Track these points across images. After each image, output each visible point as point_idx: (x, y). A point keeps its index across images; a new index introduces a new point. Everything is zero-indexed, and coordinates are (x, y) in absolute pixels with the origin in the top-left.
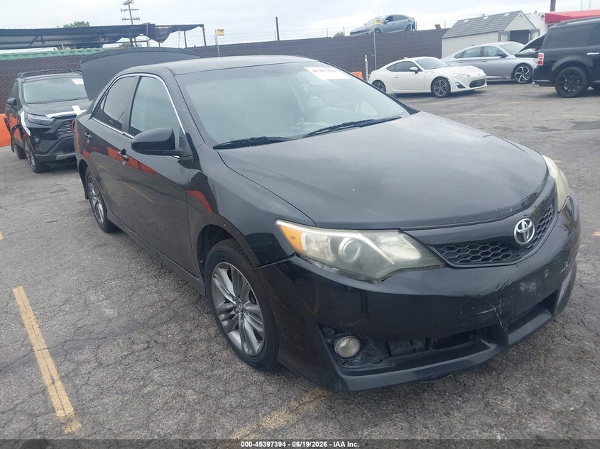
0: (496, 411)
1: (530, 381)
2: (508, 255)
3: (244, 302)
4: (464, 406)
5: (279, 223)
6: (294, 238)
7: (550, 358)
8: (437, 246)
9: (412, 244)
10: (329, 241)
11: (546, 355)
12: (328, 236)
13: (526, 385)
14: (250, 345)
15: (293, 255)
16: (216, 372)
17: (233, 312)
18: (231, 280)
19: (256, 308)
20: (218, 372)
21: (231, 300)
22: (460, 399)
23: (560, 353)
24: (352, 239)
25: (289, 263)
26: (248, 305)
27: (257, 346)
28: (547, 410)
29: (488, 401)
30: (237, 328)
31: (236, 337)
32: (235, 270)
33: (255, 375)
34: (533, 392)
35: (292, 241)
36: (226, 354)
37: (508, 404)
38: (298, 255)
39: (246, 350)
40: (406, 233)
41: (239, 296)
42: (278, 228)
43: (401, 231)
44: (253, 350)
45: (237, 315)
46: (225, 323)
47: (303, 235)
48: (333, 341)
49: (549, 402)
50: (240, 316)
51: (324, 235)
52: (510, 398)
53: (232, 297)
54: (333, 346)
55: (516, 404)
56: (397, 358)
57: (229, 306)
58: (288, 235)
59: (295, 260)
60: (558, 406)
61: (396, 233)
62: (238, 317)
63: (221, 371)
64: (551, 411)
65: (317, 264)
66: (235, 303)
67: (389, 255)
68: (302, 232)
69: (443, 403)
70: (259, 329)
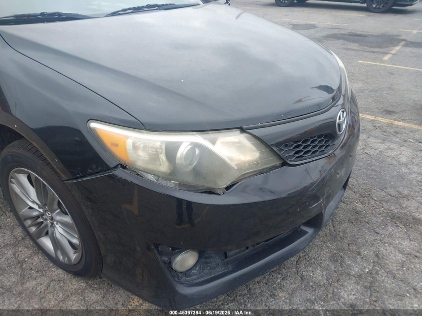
0: (311, 284)
1: (328, 247)
2: (329, 145)
3: (52, 212)
4: (284, 283)
5: (93, 125)
6: (117, 145)
7: (336, 222)
8: (278, 145)
9: (253, 144)
10: (164, 147)
11: (332, 221)
12: (162, 142)
13: (326, 252)
14: (64, 253)
15: (116, 167)
16: (28, 284)
17: (40, 220)
18: (33, 187)
19: (68, 219)
20: (31, 284)
21: (35, 207)
22: (280, 276)
23: (342, 216)
24: (192, 143)
25: (113, 177)
26: (58, 214)
27: (73, 256)
28: (349, 275)
29: (302, 275)
30: (47, 233)
31: (47, 242)
32: (36, 177)
33: (74, 281)
34: (334, 259)
35: (114, 149)
36: (37, 259)
37: (318, 275)
38: (124, 167)
39: (61, 258)
40: (248, 133)
41: (45, 205)
42: (93, 132)
43: (243, 130)
44: (69, 259)
45: (45, 223)
46: (33, 229)
47: (129, 142)
48: (170, 259)
49: (349, 266)
50: (50, 224)
51: (157, 141)
52: (319, 268)
53: (37, 204)
54: (170, 263)
55: (324, 273)
56: (232, 258)
57: (35, 214)
58: (107, 142)
59: (119, 173)
60: (356, 270)
61: (238, 132)
62: (47, 226)
63: (34, 283)
64: (354, 276)
65: (151, 177)
66: (41, 210)
67: (231, 159)
68: (127, 137)
69: (267, 284)
70: (75, 241)
